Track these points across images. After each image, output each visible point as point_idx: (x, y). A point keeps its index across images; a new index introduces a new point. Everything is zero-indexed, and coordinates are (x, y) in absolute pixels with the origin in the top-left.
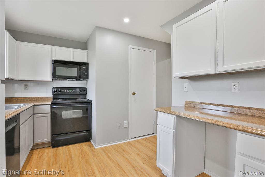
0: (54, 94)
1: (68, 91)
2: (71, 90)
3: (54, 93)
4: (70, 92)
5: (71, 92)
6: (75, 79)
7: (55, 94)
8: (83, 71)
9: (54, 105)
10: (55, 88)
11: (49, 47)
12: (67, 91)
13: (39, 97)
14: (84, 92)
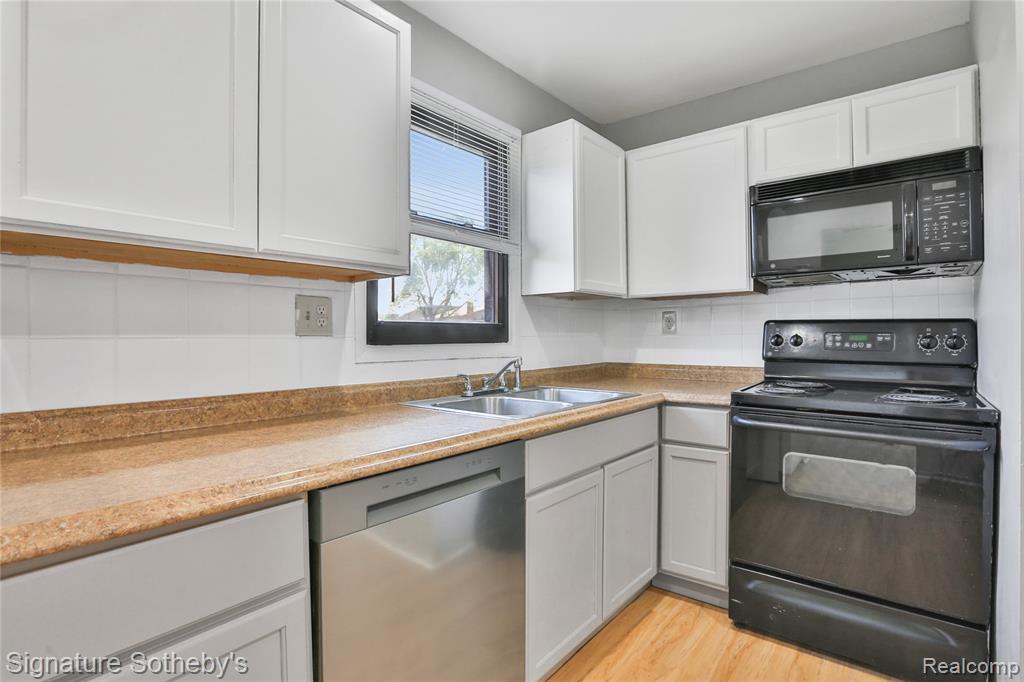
0: (770, 354)
1: (842, 342)
2: (864, 337)
3: (772, 350)
4: (854, 345)
5: (861, 345)
6: (880, 272)
7: (776, 356)
8: (935, 213)
9: (741, 413)
10: (774, 328)
11: (736, 131)
12: (838, 338)
13: (710, 368)
14: (954, 347)
